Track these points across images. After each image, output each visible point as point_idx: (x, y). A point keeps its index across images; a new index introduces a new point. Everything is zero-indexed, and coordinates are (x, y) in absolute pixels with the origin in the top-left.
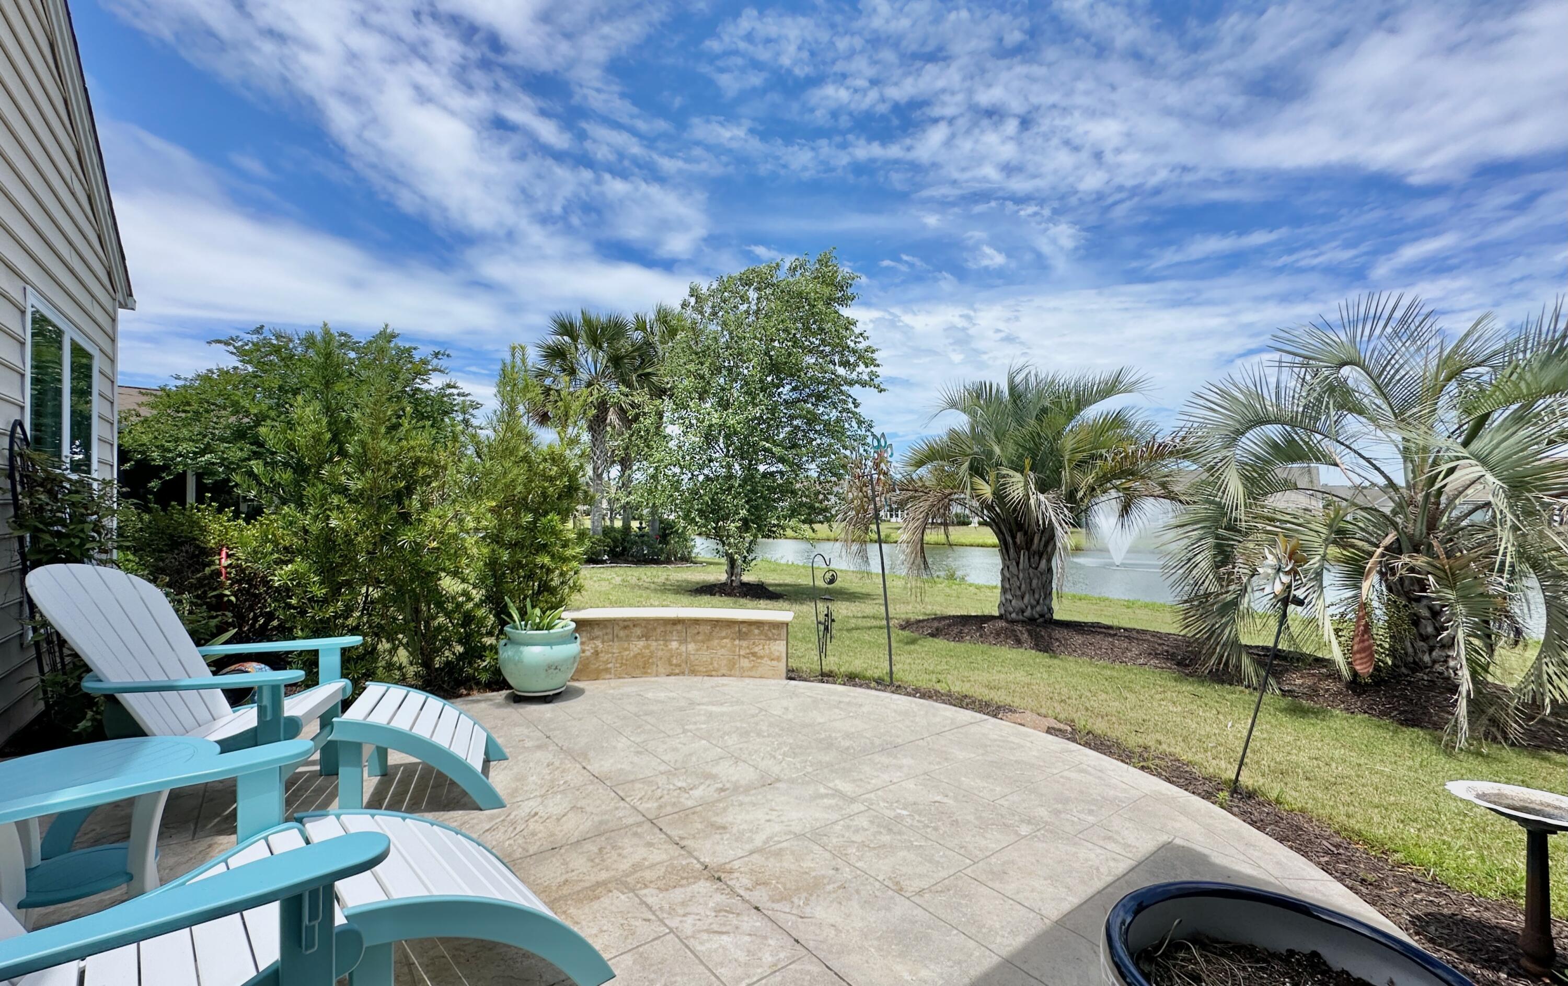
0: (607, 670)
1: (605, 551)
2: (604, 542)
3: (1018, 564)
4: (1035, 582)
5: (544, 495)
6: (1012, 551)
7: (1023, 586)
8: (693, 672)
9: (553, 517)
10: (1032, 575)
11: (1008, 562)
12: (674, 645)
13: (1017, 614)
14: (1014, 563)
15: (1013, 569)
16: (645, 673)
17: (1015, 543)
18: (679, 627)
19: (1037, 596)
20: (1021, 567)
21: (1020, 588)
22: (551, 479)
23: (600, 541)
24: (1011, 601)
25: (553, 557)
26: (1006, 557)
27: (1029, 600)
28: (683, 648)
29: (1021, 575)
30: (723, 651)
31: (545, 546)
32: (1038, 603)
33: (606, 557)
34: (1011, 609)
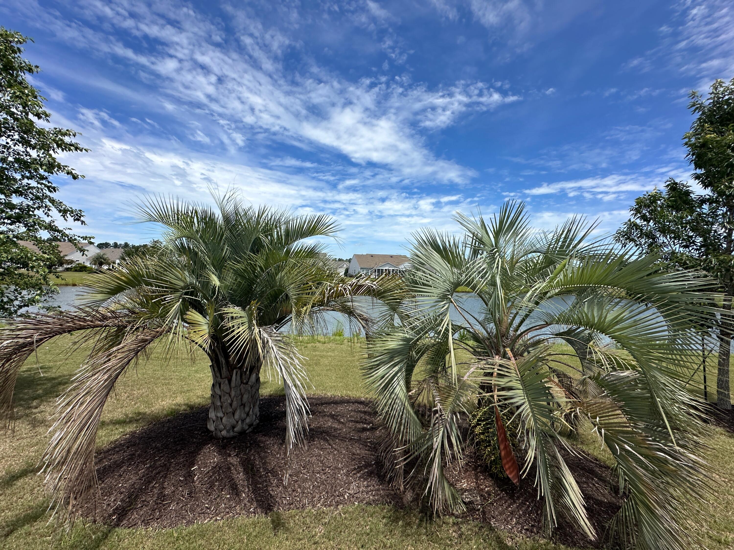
3: (230, 381)
4: (245, 397)
6: (224, 371)
7: (235, 403)
10: (243, 391)
11: (219, 379)
13: (228, 431)
14: (227, 382)
15: (225, 387)
17: (227, 362)
19: (247, 409)
20: (233, 384)
21: (231, 405)
24: (221, 419)
26: (218, 375)
27: (240, 416)
29: (233, 393)
32: (248, 415)
34: (222, 427)
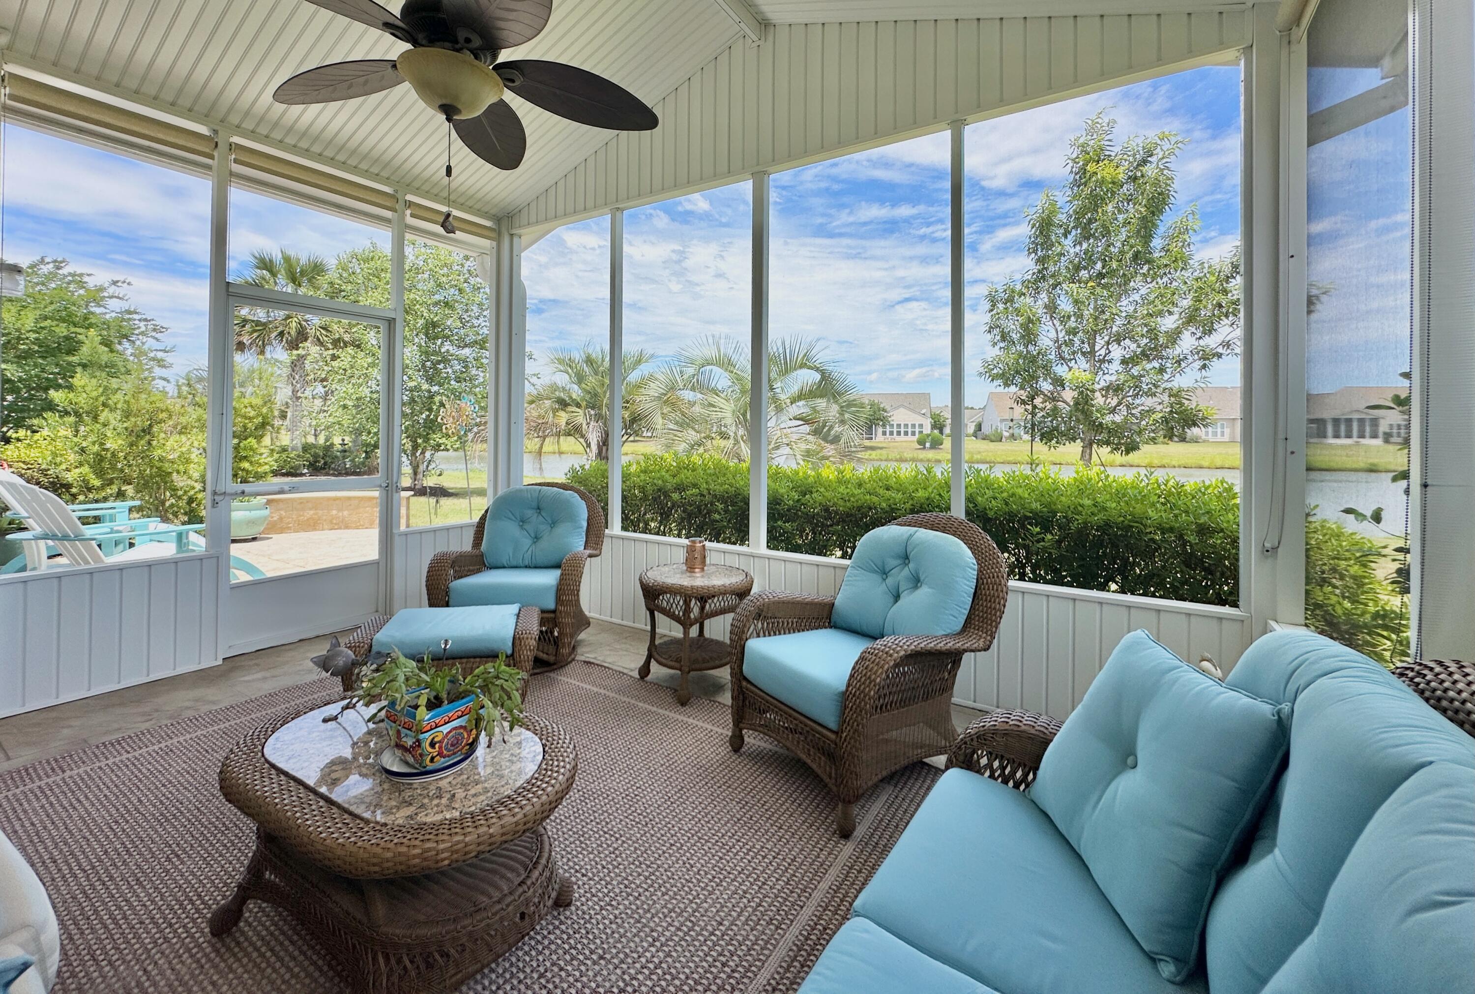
0: (289, 528)
1: (304, 465)
2: (303, 457)
5: (245, 427)
8: (347, 527)
9: (252, 441)
12: (334, 512)
16: (315, 529)
18: (337, 502)
22: (250, 418)
23: (299, 456)
25: (251, 463)
28: (341, 514)
30: (366, 515)
31: (245, 457)
33: (305, 471)
